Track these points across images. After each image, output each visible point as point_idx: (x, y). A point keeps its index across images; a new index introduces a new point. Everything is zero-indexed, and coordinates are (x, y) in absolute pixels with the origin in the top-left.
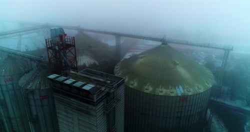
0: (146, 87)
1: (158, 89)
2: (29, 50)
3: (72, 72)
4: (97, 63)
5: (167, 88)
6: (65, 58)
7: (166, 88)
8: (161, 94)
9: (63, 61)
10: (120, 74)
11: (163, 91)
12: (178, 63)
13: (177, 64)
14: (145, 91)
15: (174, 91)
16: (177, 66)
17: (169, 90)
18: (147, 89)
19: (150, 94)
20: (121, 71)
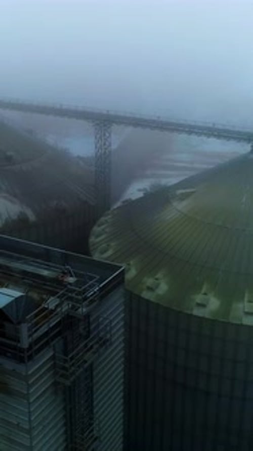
0: (199, 298)
1: (240, 305)
4: (32, 217)
10: (110, 253)
14: (195, 312)
18: (199, 305)
19: (213, 322)
20: (112, 244)
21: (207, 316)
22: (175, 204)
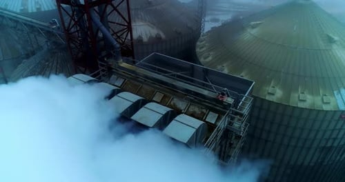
0: (270, 90)
1: (297, 95)
2: (43, 10)
3: (124, 65)
5: (314, 92)
6: (103, 28)
7: (312, 94)
8: (301, 105)
9: (100, 35)
11: (307, 100)
12: (336, 38)
13: (335, 42)
14: (268, 98)
15: (332, 100)
16: (335, 46)
17: (319, 98)
18: (270, 94)
19: (278, 105)
20: (211, 53)
21: (275, 101)
22: (249, 30)
